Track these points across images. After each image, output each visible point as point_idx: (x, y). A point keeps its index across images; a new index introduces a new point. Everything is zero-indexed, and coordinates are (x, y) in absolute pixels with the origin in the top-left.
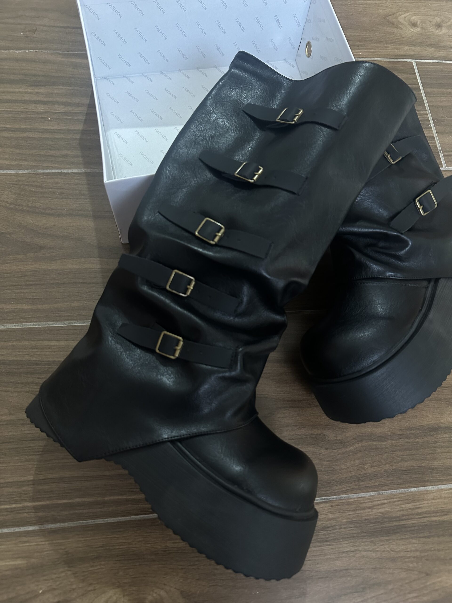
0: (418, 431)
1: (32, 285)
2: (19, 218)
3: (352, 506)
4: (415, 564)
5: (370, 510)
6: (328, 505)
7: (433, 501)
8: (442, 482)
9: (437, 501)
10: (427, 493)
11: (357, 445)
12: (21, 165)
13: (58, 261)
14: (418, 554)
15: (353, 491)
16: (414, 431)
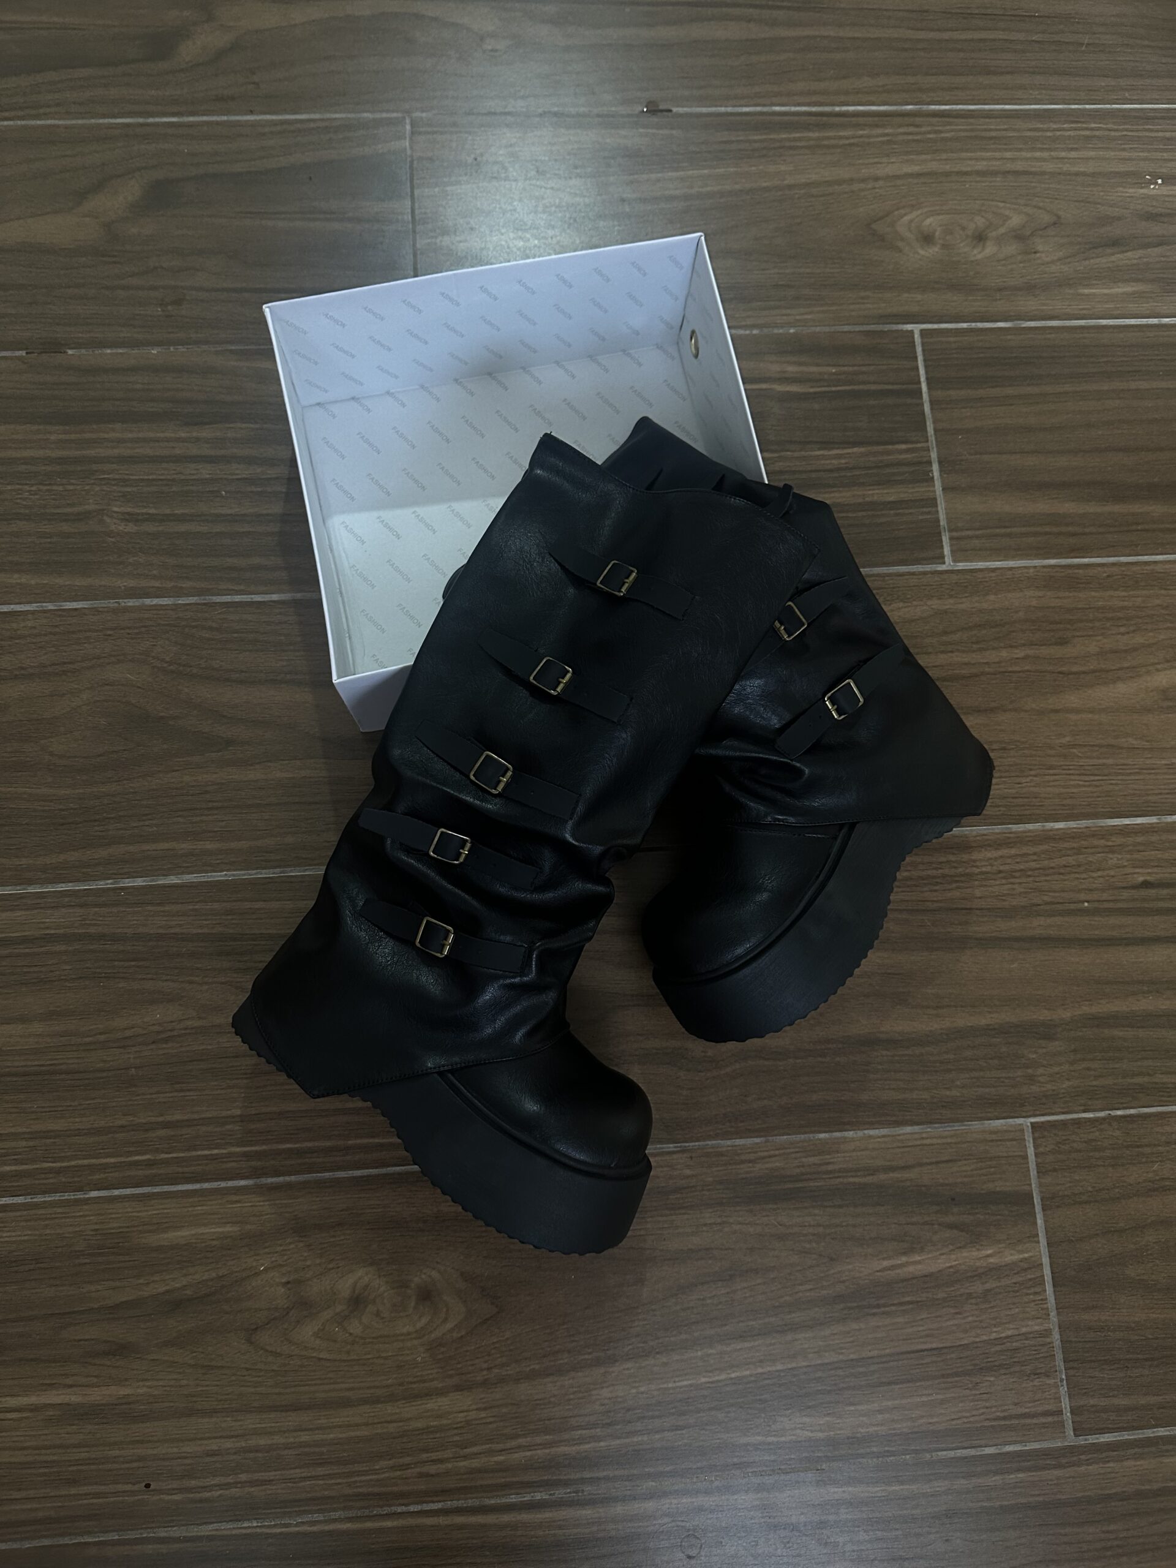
0: (840, 1046)
1: (217, 808)
2: (186, 690)
3: (724, 1158)
4: (814, 1245)
5: (750, 1165)
6: (685, 1155)
7: (854, 1154)
8: (872, 1125)
9: (859, 1153)
10: (845, 1140)
11: (737, 1066)
12: (181, 588)
13: (257, 766)
14: (821, 1229)
15: (726, 1135)
16: (835, 1046)
